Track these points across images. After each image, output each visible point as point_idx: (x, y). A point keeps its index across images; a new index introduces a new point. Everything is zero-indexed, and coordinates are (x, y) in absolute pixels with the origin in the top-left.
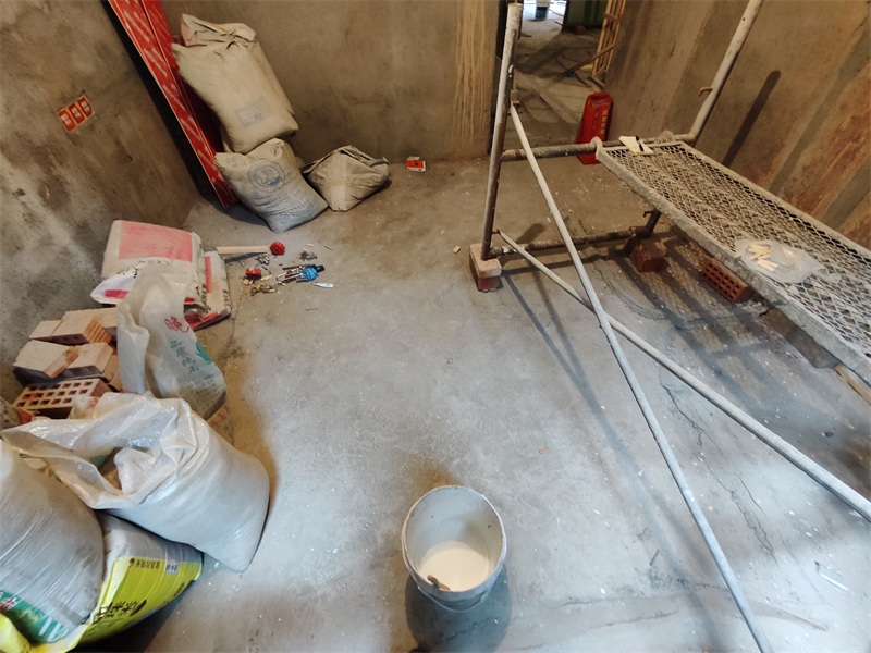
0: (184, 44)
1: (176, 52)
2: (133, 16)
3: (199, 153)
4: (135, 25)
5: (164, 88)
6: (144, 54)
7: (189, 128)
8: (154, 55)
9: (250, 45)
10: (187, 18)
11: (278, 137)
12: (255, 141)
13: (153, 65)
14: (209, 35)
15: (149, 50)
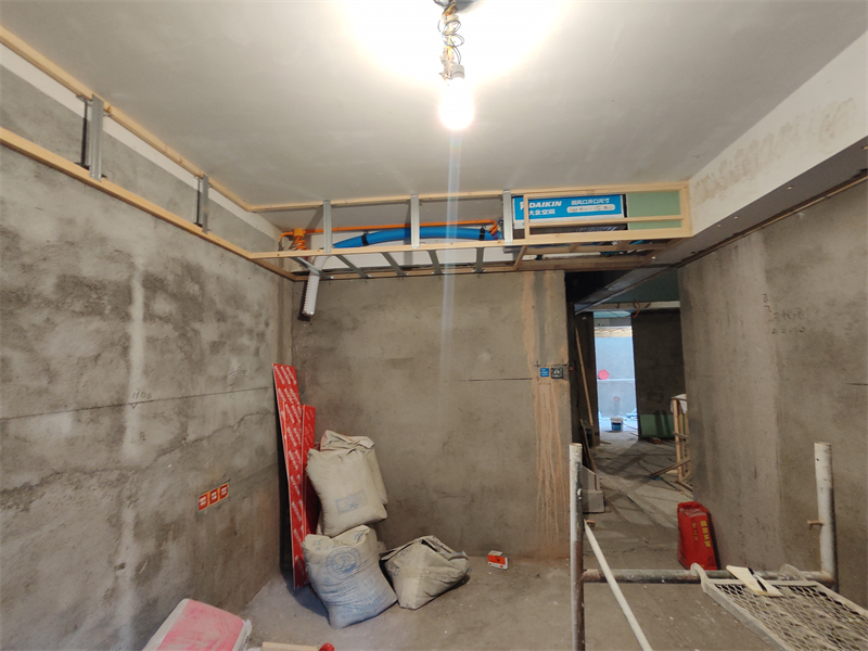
0: (319, 449)
1: (311, 455)
2: (292, 430)
3: (294, 532)
4: (291, 435)
5: (290, 478)
6: (288, 454)
7: (296, 510)
8: (295, 455)
9: (367, 451)
10: (328, 433)
11: (366, 524)
12: (345, 526)
13: (290, 462)
14: (339, 444)
15: (293, 451)
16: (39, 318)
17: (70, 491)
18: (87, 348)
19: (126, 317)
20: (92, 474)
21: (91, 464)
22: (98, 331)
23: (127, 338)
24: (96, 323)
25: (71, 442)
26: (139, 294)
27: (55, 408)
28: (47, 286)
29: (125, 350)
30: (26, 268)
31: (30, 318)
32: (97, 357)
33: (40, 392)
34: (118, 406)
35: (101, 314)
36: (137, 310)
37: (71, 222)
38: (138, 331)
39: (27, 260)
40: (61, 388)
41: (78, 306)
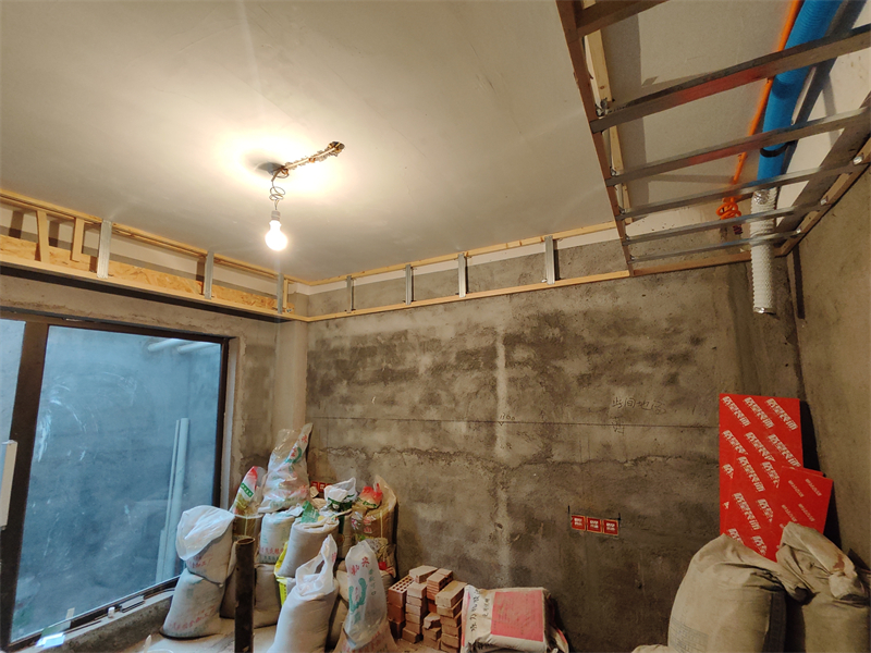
16: (449, 375)
17: (466, 464)
18: (472, 388)
19: (493, 367)
20: (478, 459)
21: (477, 453)
22: (477, 378)
23: (495, 380)
24: (476, 374)
25: (466, 437)
26: (501, 351)
27: (459, 419)
28: (452, 359)
29: (494, 388)
30: (444, 353)
31: (447, 376)
32: (477, 393)
33: (452, 410)
34: (491, 423)
35: (479, 368)
36: (501, 361)
37: (460, 324)
38: (502, 375)
39: (444, 349)
40: (461, 409)
41: (466, 366)
